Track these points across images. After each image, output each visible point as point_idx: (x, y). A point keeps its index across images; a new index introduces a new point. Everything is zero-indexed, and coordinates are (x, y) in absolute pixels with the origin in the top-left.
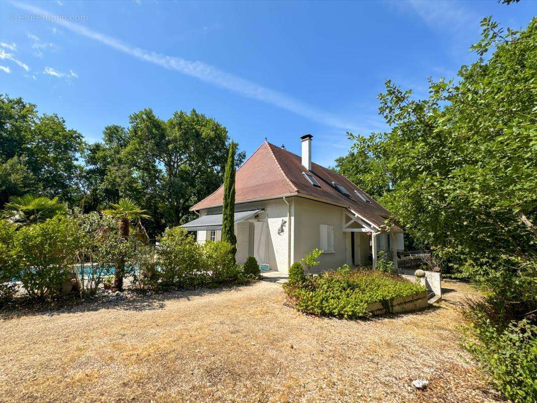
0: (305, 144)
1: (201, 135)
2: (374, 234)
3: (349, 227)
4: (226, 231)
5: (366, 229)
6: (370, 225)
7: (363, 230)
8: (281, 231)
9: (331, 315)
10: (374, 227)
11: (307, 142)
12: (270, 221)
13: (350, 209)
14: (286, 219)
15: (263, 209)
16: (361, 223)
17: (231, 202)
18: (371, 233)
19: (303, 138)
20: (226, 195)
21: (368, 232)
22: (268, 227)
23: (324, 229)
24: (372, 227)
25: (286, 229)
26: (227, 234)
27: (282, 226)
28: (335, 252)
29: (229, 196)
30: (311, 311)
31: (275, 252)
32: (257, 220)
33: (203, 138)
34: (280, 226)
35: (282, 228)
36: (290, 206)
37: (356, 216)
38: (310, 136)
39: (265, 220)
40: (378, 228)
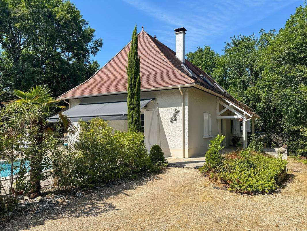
0: (180, 37)
1: (55, 15)
2: (245, 120)
3: (222, 115)
4: (134, 122)
5: (238, 116)
6: (242, 113)
7: (236, 117)
8: (174, 119)
9: (256, 192)
10: (246, 115)
11: (182, 35)
12: (161, 110)
13: (224, 99)
14: (181, 108)
15: (154, 99)
16: (233, 111)
17: (138, 91)
18: (243, 119)
19: (177, 31)
20: (131, 84)
21: (240, 119)
22: (159, 116)
23: (206, 117)
24: (244, 114)
25: (180, 117)
26: (135, 124)
27: (175, 115)
28: (212, 136)
29: (135, 85)
30: (245, 191)
31: (168, 139)
32: (145, 110)
33: (57, 20)
34: (172, 115)
35: (175, 116)
36: (184, 96)
37: (230, 105)
38: (184, 29)
39: (156, 110)
40: (249, 115)
